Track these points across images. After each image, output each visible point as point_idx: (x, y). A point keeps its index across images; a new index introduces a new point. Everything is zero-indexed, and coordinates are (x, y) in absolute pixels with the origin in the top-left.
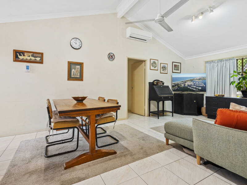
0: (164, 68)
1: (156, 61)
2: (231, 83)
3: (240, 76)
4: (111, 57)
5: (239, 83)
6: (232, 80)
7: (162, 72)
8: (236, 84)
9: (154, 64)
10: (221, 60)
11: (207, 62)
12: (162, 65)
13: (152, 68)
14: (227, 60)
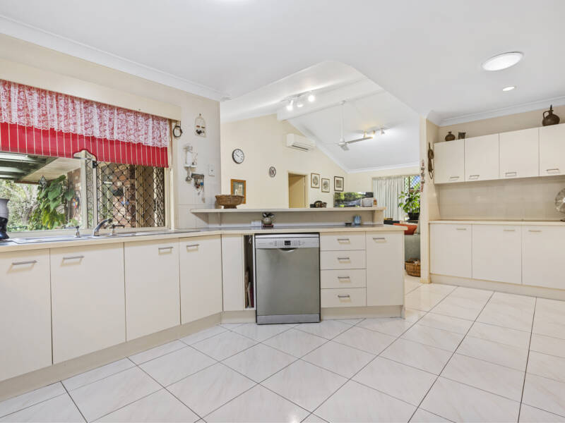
0: (325, 185)
1: (317, 176)
2: (400, 205)
3: (408, 197)
4: (272, 172)
5: (406, 205)
6: (400, 202)
7: (324, 190)
8: (403, 206)
9: (315, 181)
10: (389, 178)
11: (374, 179)
12: (324, 181)
13: (313, 185)
14: (395, 178)
